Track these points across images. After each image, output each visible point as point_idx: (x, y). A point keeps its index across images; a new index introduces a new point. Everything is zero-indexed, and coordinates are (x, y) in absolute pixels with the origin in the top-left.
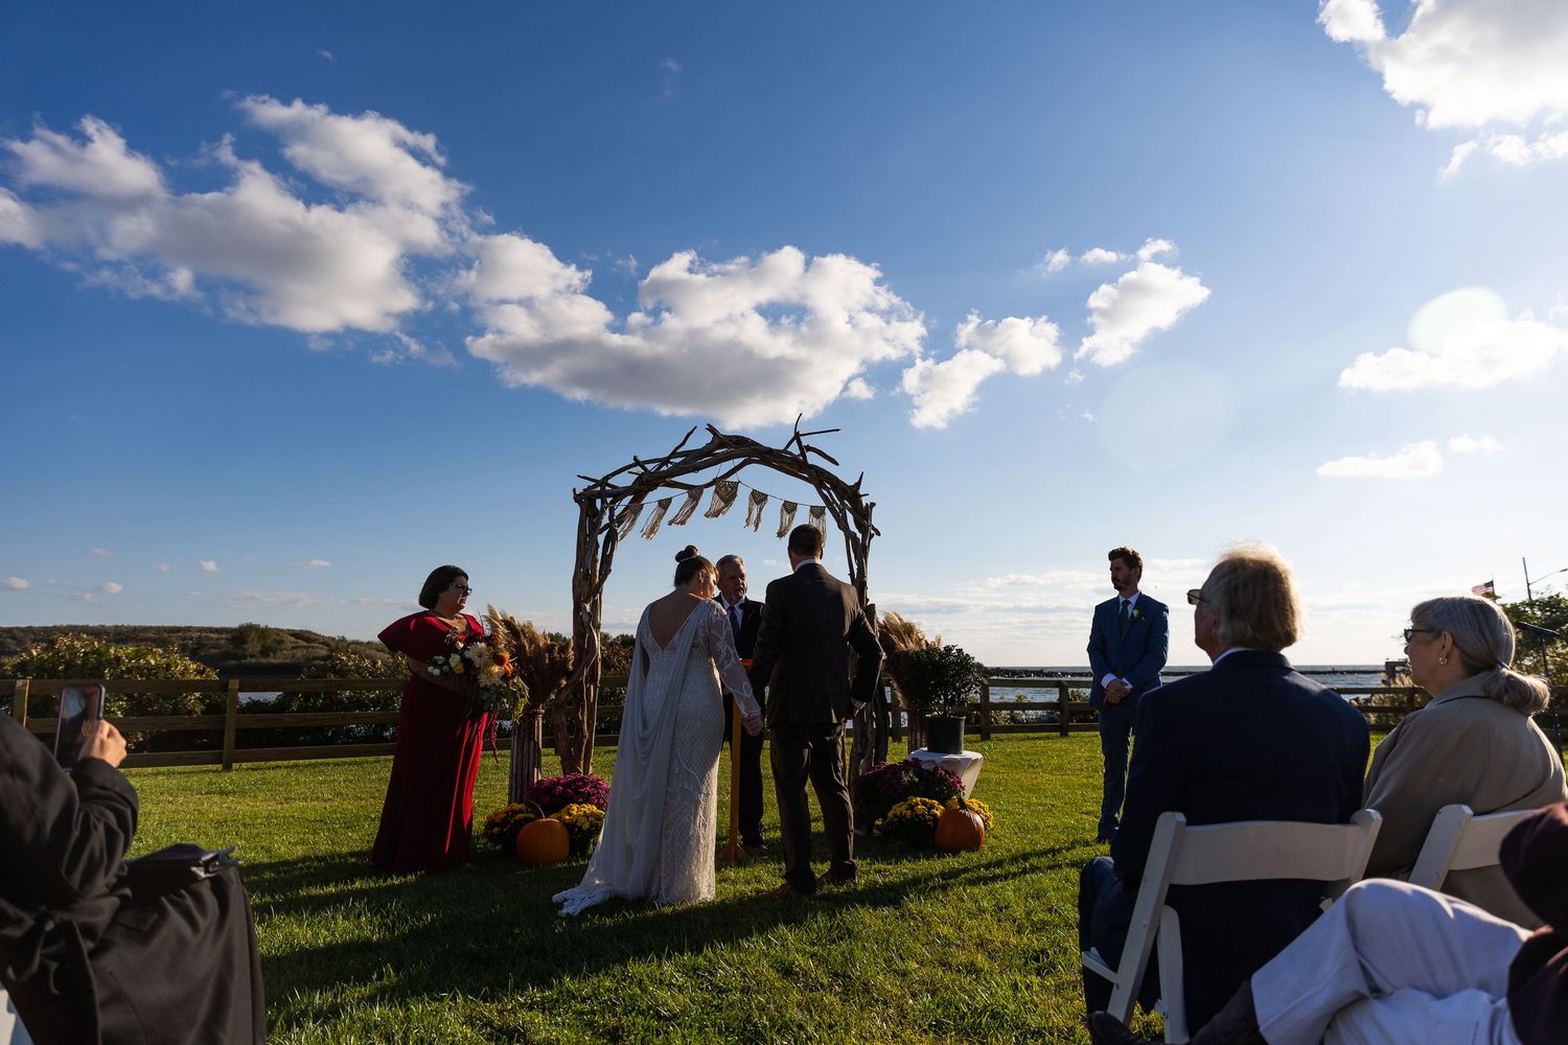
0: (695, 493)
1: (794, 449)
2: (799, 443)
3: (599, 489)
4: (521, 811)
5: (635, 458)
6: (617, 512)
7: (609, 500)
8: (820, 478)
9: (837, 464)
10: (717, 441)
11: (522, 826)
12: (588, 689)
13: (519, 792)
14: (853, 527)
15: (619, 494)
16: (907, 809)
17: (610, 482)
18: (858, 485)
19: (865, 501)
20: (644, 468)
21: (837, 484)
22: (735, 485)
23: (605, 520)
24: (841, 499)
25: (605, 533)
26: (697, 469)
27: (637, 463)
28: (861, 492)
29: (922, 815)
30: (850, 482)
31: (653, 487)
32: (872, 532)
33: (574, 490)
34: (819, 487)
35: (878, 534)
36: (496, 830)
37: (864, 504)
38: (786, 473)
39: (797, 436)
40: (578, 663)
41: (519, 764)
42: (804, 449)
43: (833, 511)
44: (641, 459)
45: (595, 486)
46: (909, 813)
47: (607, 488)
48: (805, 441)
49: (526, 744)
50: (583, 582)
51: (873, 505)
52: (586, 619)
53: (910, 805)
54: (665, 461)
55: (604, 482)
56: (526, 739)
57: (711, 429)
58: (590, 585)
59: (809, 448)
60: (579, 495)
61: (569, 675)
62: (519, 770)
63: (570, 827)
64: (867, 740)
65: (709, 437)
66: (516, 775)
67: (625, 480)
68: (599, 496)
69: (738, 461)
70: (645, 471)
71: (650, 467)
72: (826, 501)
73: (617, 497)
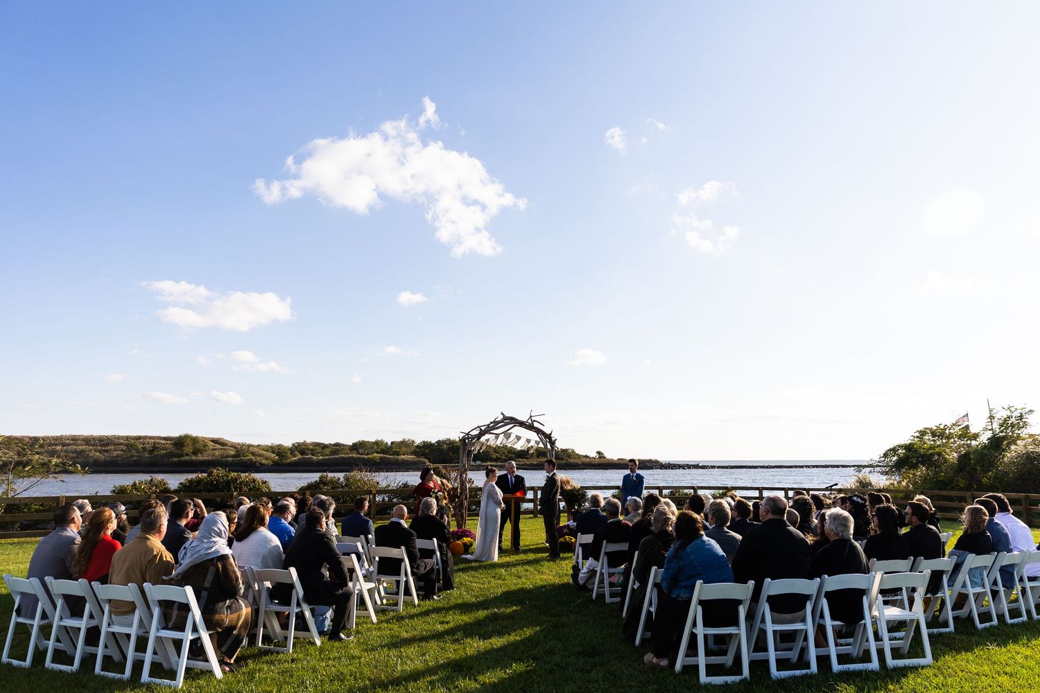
0: (497, 436)
1: (530, 421)
2: (531, 419)
6: (472, 444)
7: (470, 440)
8: (538, 431)
9: (544, 427)
10: (504, 418)
14: (549, 447)
18: (551, 433)
19: (553, 439)
21: (543, 433)
23: (469, 447)
24: (545, 438)
26: (498, 428)
28: (552, 436)
29: (568, 541)
30: (549, 433)
31: (484, 435)
34: (538, 434)
38: (527, 429)
39: (531, 417)
40: (461, 493)
43: (543, 442)
44: (479, 427)
45: (466, 435)
48: (533, 419)
51: (556, 439)
52: (464, 479)
54: (488, 426)
55: (468, 434)
57: (502, 414)
58: (464, 468)
59: (534, 421)
61: (458, 497)
63: (465, 544)
65: (502, 417)
67: (476, 432)
68: (467, 438)
69: (512, 425)
70: (481, 430)
71: (483, 428)
72: (540, 438)
73: (474, 438)
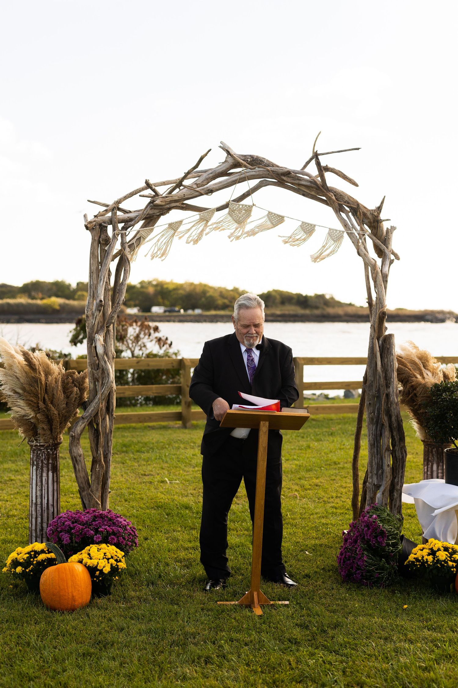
0: (207, 215)
2: (318, 164)
3: (110, 214)
4: (43, 551)
5: (147, 182)
6: (128, 239)
7: (121, 226)
8: (338, 201)
9: (357, 185)
10: (231, 161)
11: (46, 567)
12: (104, 419)
13: (39, 520)
14: (372, 254)
15: (131, 220)
16: (429, 554)
17: (121, 206)
18: (379, 209)
19: (386, 226)
20: (154, 190)
21: (356, 207)
22: (249, 210)
23: (117, 247)
24: (361, 223)
25: (117, 260)
26: (210, 191)
27: (148, 185)
28: (382, 216)
29: (444, 561)
31: (164, 210)
32: (392, 257)
33: (85, 216)
34: (339, 209)
35: (398, 258)
36: (19, 569)
37: (385, 229)
38: (304, 195)
39: (316, 156)
40: (94, 393)
41: (39, 493)
42: (322, 170)
43: (352, 236)
44: (151, 182)
45: (106, 210)
46: (430, 558)
47: (119, 213)
49: (45, 474)
50: (97, 313)
51: (393, 228)
52: (100, 351)
53: (432, 549)
54: (179, 184)
55: (116, 208)
56: (45, 469)
58: (104, 314)
59: (327, 169)
60: (90, 222)
62: (39, 500)
63: (92, 570)
64: (382, 473)
66: (36, 504)
68: (111, 222)
69: (254, 183)
70: (157, 194)
71: (162, 190)
72: (345, 225)
73: (128, 223)
